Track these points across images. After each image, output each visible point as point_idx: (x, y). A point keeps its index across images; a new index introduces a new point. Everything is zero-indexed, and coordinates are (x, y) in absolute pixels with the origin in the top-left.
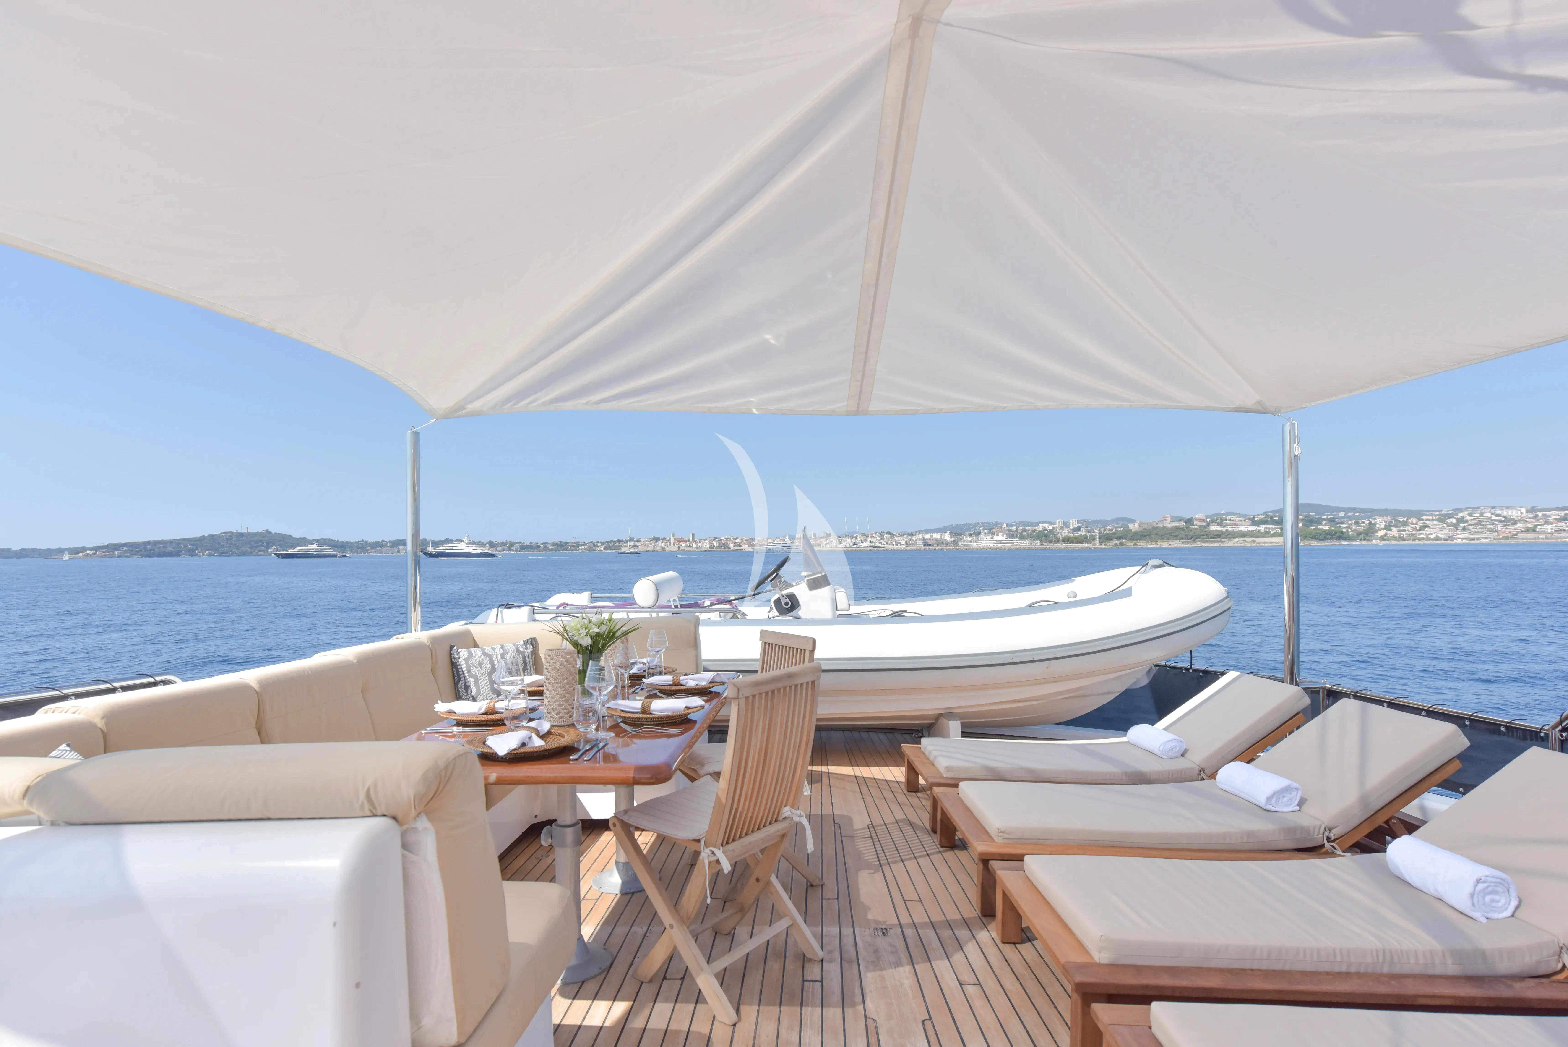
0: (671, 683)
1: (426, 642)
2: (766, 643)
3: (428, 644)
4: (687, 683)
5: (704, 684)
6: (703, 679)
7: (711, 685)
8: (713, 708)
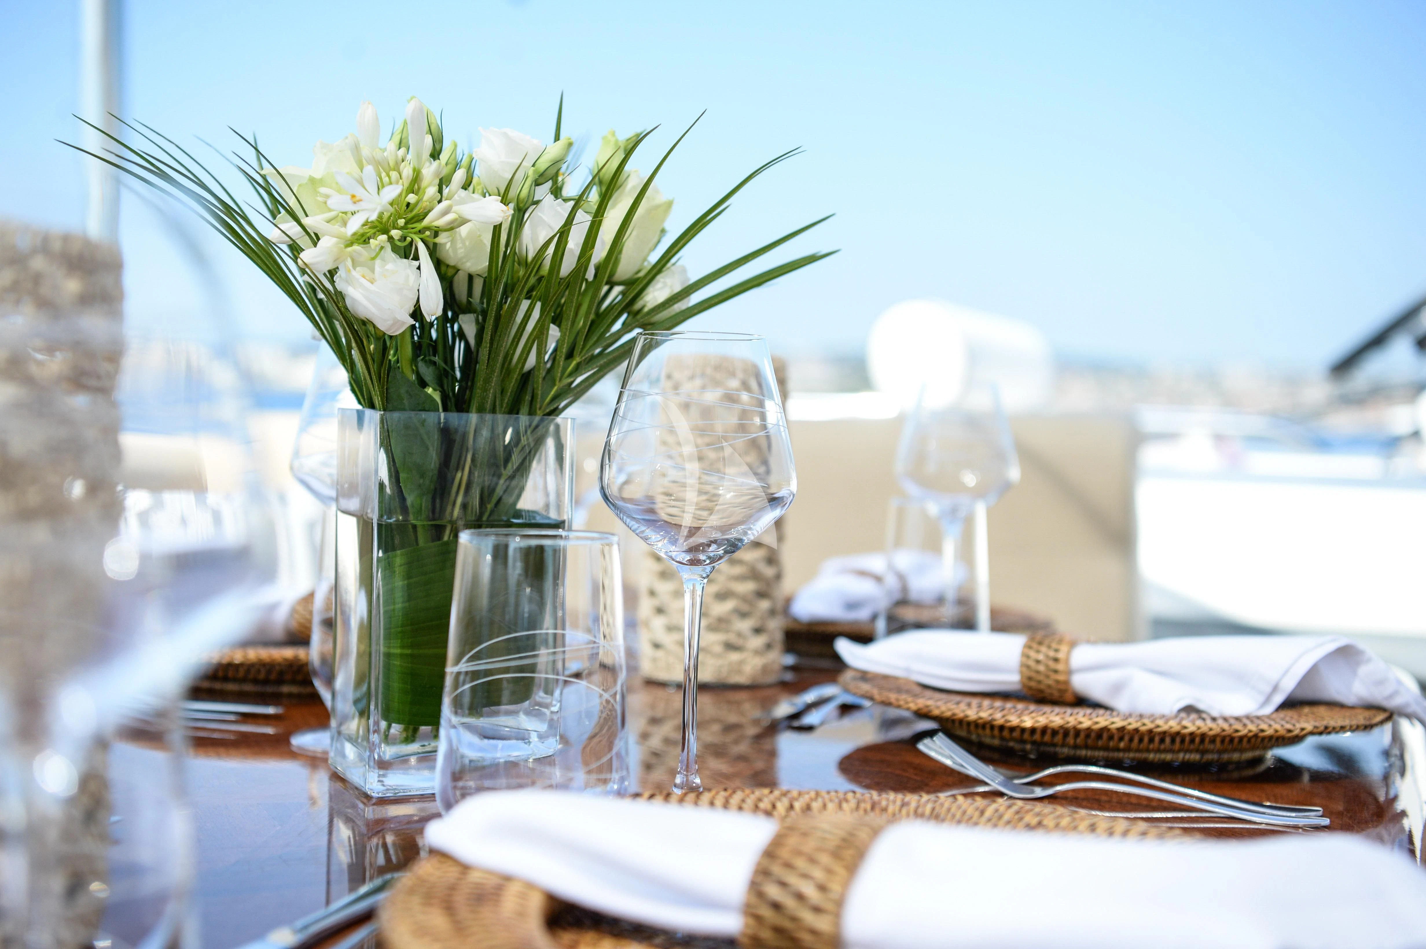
0: (1013, 681)
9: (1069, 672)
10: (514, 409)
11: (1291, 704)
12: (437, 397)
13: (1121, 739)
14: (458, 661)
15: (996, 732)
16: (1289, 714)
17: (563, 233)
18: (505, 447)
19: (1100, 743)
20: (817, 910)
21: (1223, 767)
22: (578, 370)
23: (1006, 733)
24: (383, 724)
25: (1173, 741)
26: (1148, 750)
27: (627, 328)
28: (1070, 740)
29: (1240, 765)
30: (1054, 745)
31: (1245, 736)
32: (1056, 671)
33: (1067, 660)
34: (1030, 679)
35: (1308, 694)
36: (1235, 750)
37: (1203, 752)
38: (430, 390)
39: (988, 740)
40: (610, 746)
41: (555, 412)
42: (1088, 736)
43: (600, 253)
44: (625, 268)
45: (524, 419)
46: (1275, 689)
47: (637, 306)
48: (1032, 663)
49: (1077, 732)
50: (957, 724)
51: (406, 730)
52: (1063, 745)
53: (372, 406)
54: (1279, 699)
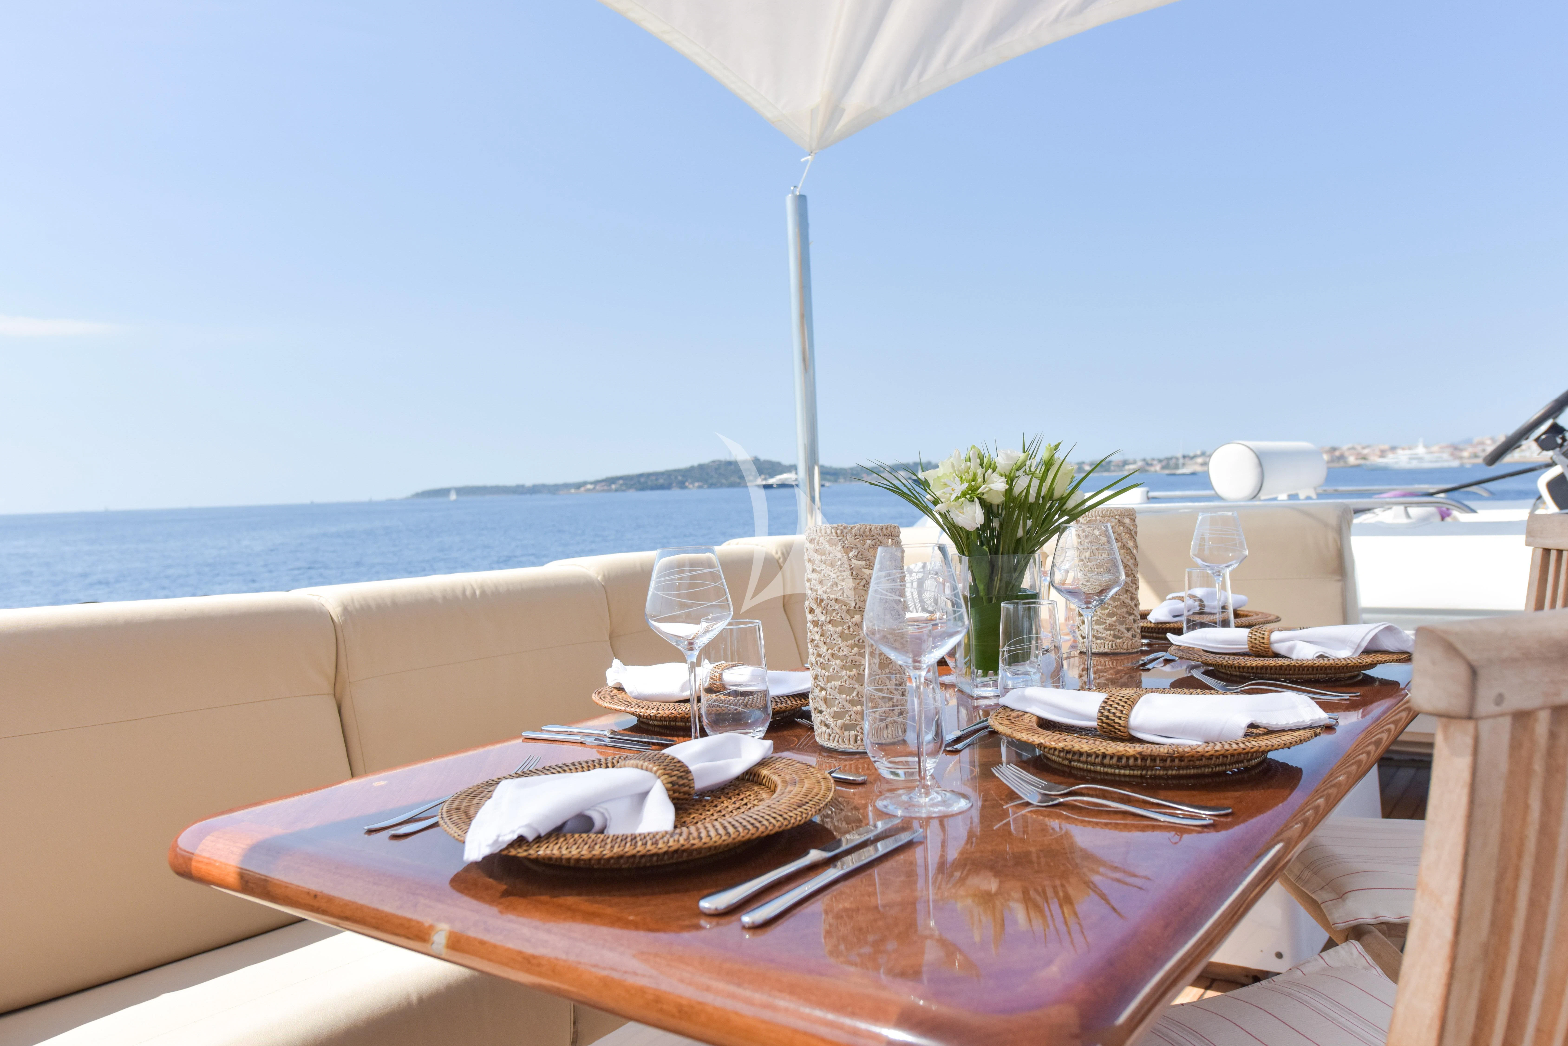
0: (1245, 647)
1: (774, 553)
2: (1547, 551)
3: (777, 557)
4: (1291, 649)
5: (1343, 654)
6: (1342, 642)
7: (1368, 659)
8: (1368, 732)
9: (1270, 643)
10: (1015, 552)
11: (1367, 652)
12: (987, 549)
13: (1290, 670)
14: (1003, 647)
15: (1237, 669)
16: (1365, 656)
17: (1029, 487)
18: (1014, 566)
19: (1281, 672)
20: (1120, 718)
21: (1337, 680)
22: (1042, 535)
23: (1241, 670)
24: (976, 671)
25: (1313, 670)
26: (1302, 674)
27: (1060, 517)
28: (1269, 671)
29: (1345, 679)
30: (1263, 674)
31: (1341, 666)
32: (1263, 643)
33: (1269, 638)
34: (1252, 647)
35: (1375, 648)
36: (1342, 673)
37: (1327, 674)
38: (984, 547)
39: (1234, 673)
40: (1058, 675)
41: (1034, 552)
42: (1276, 669)
43: (1044, 491)
44: (1057, 495)
45: (1020, 555)
46: (1359, 646)
47: (1064, 507)
48: (1253, 640)
49: (1271, 668)
50: (1220, 666)
51: (983, 672)
52: (1266, 674)
53: (963, 554)
54: (1360, 651)
